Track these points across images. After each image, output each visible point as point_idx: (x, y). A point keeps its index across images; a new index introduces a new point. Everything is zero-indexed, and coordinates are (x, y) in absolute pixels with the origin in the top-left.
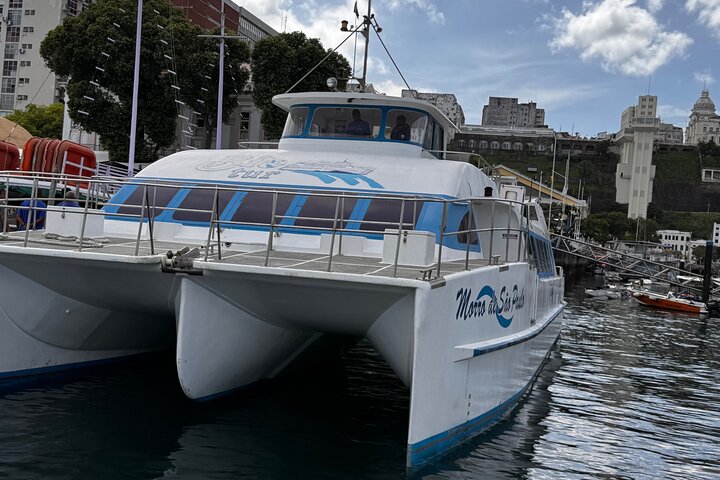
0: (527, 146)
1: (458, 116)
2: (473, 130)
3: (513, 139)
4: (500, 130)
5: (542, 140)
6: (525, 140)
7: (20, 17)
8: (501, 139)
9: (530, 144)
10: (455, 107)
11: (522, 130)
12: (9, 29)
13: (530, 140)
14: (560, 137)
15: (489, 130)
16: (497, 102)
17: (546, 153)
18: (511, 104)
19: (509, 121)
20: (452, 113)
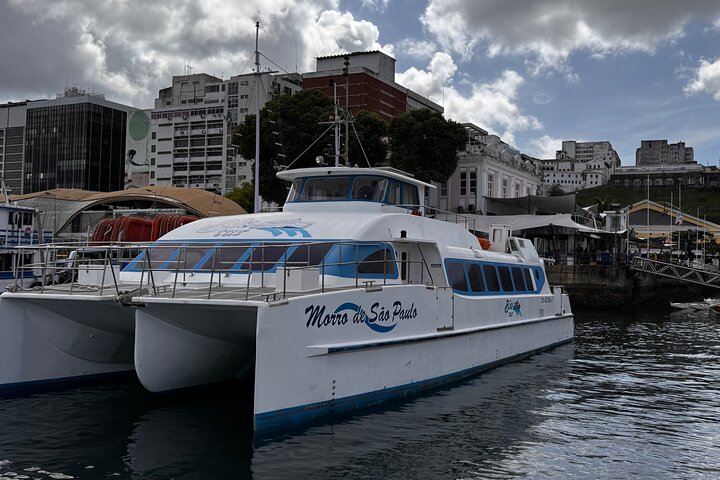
0: (678, 181)
1: (614, 159)
2: (628, 171)
3: (664, 176)
4: (652, 169)
5: (691, 174)
6: (675, 176)
7: (236, 115)
8: (653, 177)
9: (680, 179)
10: (610, 152)
11: (672, 167)
12: (229, 125)
13: (680, 175)
14: (708, 170)
15: (642, 170)
16: (648, 145)
17: (696, 186)
18: (661, 145)
19: (660, 161)
20: (608, 157)
